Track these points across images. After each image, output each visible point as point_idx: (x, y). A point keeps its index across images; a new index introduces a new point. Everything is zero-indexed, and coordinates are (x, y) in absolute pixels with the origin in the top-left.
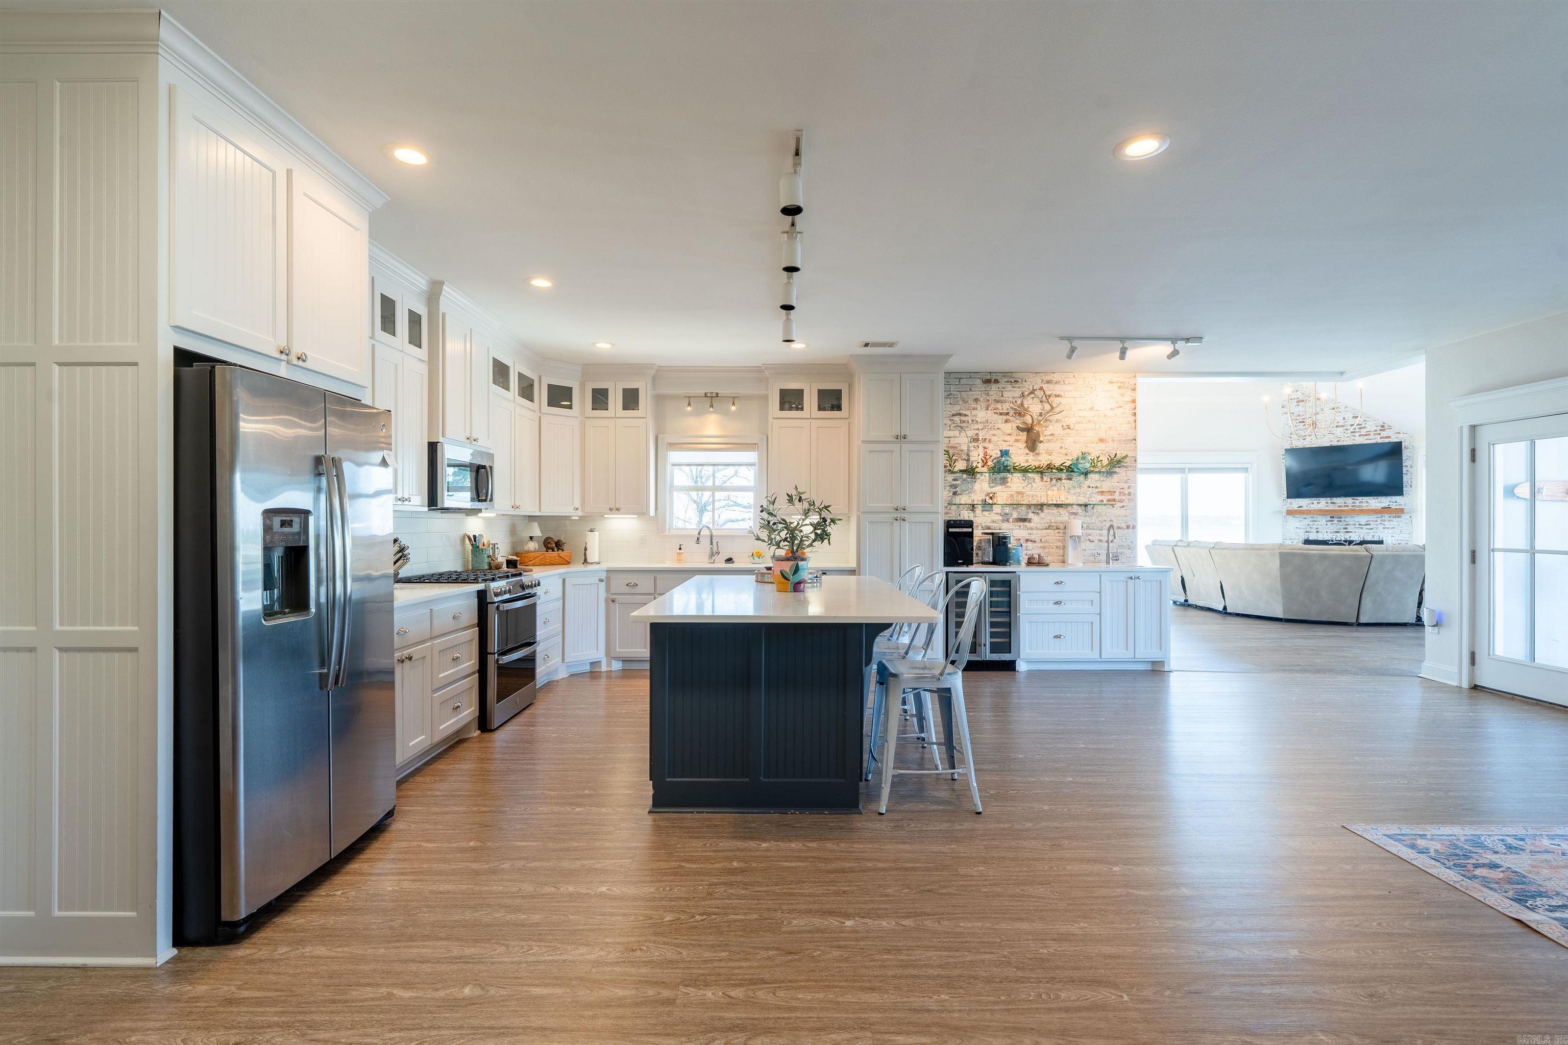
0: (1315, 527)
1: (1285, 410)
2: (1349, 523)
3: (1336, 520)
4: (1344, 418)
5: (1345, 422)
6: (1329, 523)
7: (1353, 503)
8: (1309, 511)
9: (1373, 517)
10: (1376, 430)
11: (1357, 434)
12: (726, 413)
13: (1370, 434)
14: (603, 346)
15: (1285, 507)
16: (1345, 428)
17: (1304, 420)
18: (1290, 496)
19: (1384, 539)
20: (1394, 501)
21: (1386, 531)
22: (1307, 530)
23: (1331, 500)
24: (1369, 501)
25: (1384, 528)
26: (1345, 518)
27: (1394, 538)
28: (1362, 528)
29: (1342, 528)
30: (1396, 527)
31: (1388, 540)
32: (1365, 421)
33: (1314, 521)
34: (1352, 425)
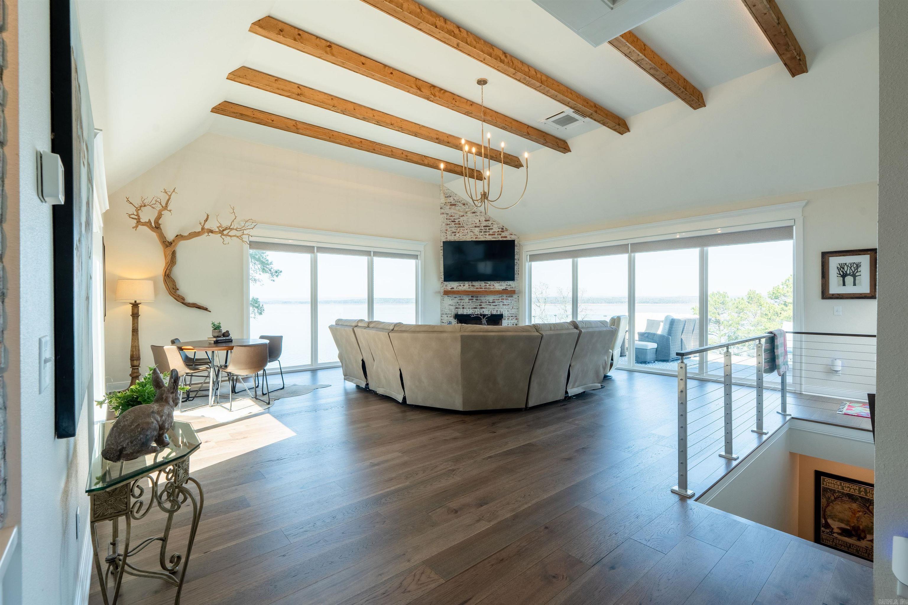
0: (462, 304)
1: (442, 211)
2: (483, 301)
3: (475, 298)
4: (480, 221)
5: (480, 224)
6: (471, 301)
7: (485, 286)
8: (459, 291)
9: (496, 297)
10: (498, 232)
11: (487, 234)
13: (495, 234)
15: (443, 288)
16: (480, 228)
17: (455, 220)
18: (445, 280)
19: (503, 313)
20: (509, 284)
21: (505, 307)
22: (457, 307)
23: (472, 283)
24: (494, 284)
25: (503, 305)
26: (480, 297)
27: (509, 312)
28: (490, 305)
29: (478, 305)
30: (510, 304)
31: (505, 314)
32: (492, 224)
33: (461, 299)
34: (484, 226)
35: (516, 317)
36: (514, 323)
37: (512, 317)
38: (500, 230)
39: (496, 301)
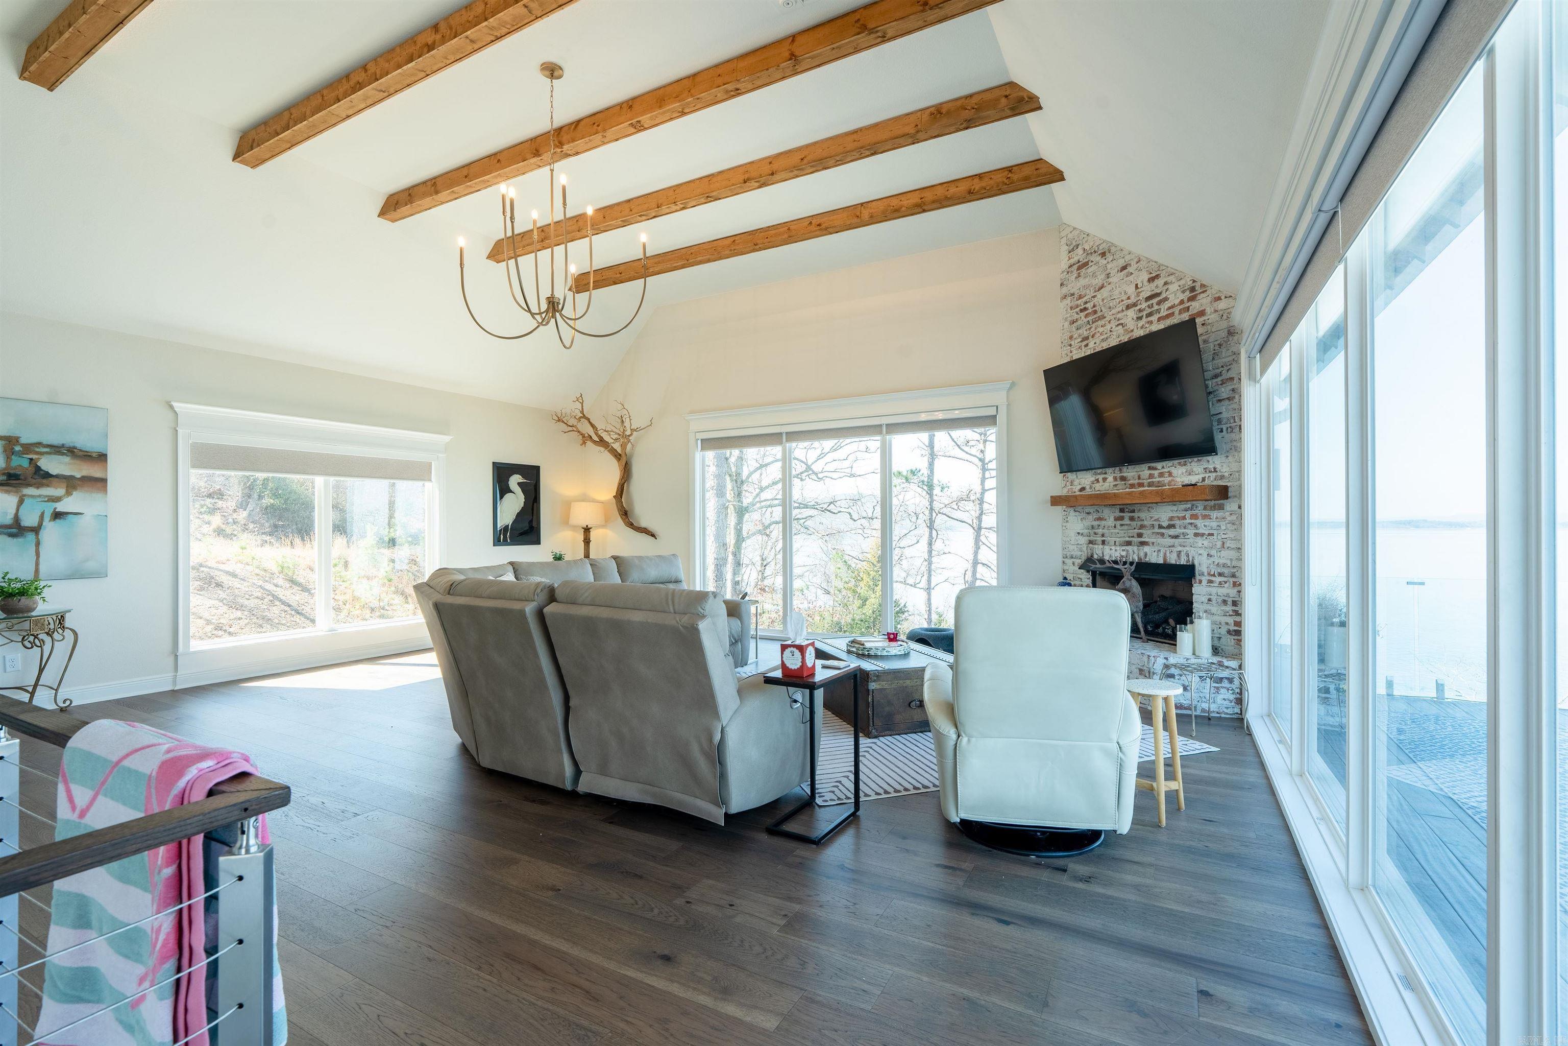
0: (1100, 531)
1: (1064, 290)
2: (1145, 523)
3: (1127, 515)
4: (1137, 286)
5: (1139, 294)
6: (1118, 523)
7: (1151, 476)
9: (1177, 510)
10: (1182, 302)
11: (1154, 318)
13: (1173, 314)
16: (1138, 308)
17: (1087, 306)
18: (1060, 469)
19: (1196, 563)
20: (1211, 467)
21: (1200, 541)
22: (1092, 538)
25: (1196, 535)
26: (1139, 510)
27: (1212, 559)
28: (1163, 535)
29: (1136, 535)
30: (1215, 532)
31: (1203, 565)
32: (1166, 283)
33: (1100, 519)
34: (1148, 299)
35: (1233, 576)
36: (1228, 595)
37: (1220, 575)
38: (1188, 294)
39: (1177, 522)
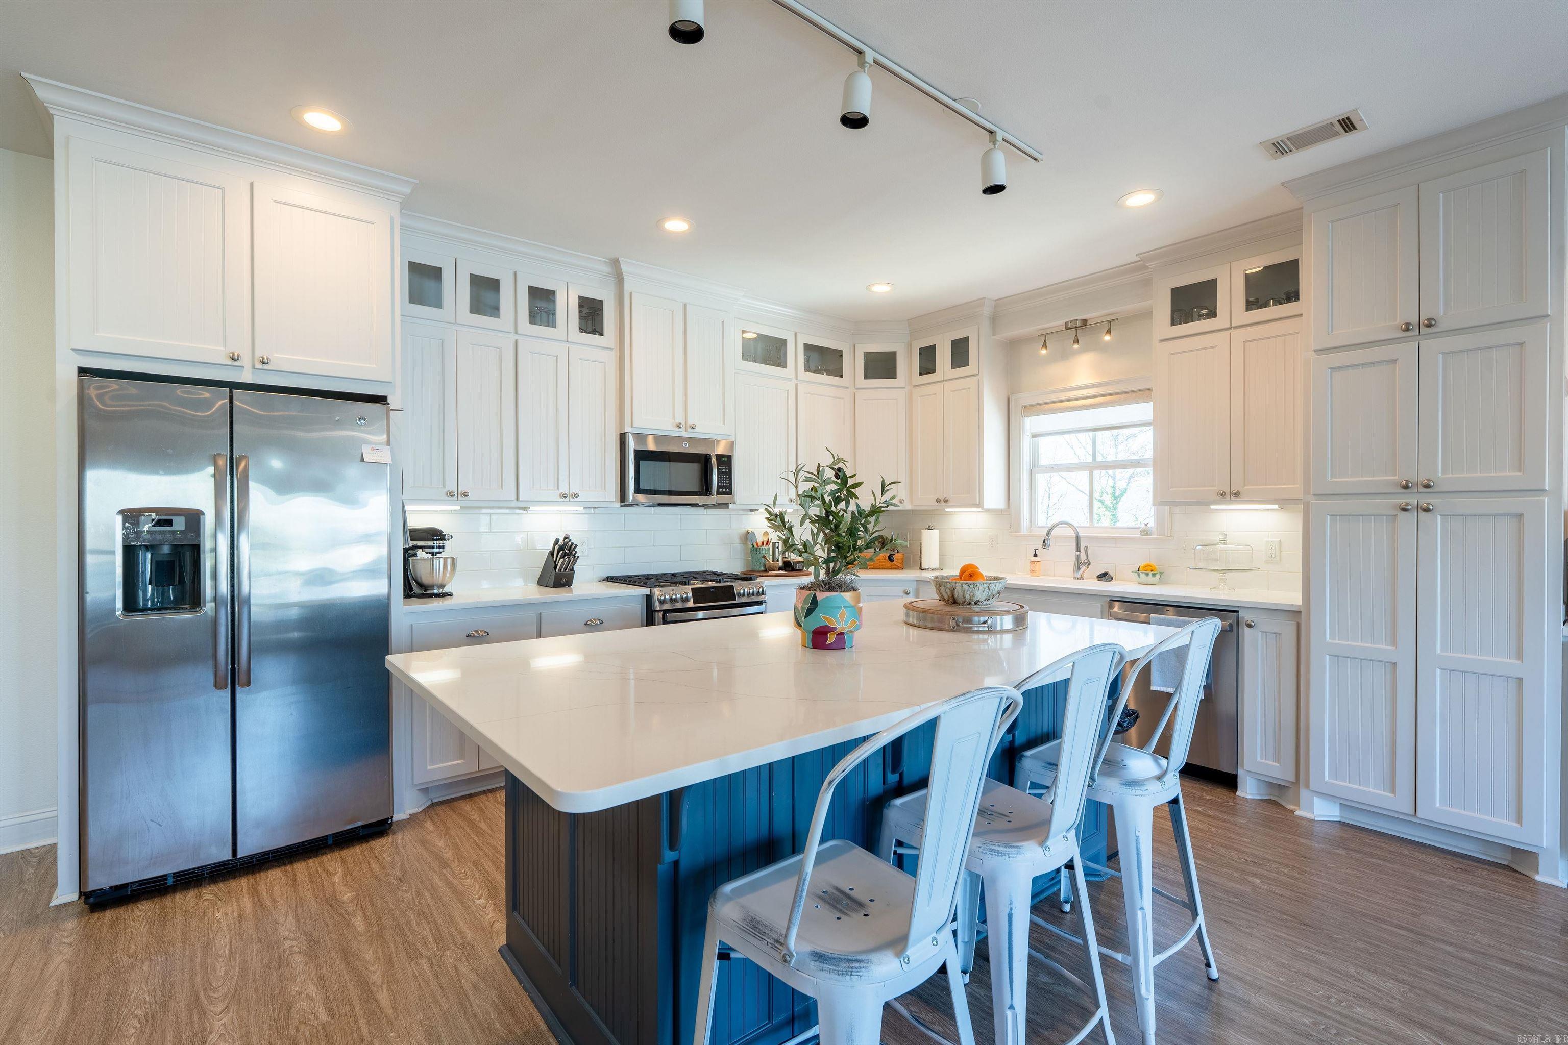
12: (1103, 348)
14: (881, 289)
